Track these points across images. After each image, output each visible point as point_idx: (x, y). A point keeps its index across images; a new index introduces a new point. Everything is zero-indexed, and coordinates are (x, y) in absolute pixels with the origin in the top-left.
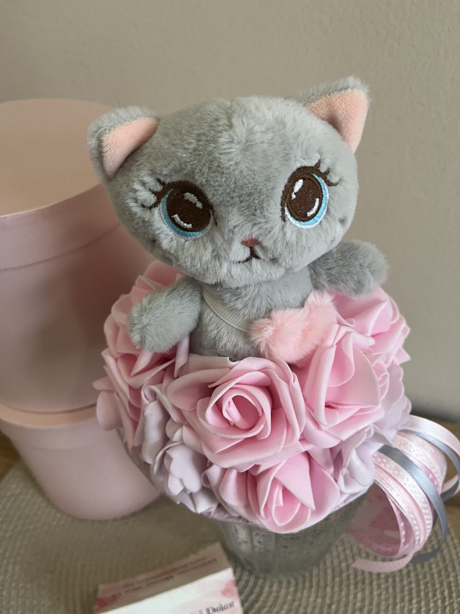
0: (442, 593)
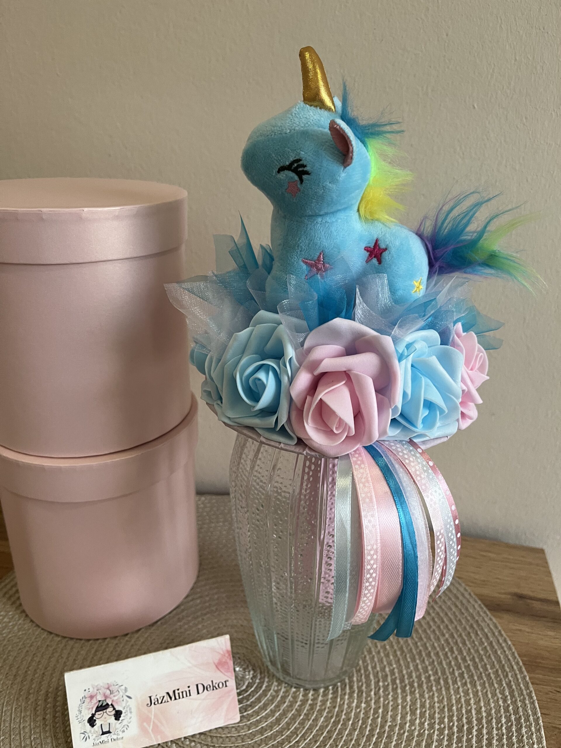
0: (502, 693)
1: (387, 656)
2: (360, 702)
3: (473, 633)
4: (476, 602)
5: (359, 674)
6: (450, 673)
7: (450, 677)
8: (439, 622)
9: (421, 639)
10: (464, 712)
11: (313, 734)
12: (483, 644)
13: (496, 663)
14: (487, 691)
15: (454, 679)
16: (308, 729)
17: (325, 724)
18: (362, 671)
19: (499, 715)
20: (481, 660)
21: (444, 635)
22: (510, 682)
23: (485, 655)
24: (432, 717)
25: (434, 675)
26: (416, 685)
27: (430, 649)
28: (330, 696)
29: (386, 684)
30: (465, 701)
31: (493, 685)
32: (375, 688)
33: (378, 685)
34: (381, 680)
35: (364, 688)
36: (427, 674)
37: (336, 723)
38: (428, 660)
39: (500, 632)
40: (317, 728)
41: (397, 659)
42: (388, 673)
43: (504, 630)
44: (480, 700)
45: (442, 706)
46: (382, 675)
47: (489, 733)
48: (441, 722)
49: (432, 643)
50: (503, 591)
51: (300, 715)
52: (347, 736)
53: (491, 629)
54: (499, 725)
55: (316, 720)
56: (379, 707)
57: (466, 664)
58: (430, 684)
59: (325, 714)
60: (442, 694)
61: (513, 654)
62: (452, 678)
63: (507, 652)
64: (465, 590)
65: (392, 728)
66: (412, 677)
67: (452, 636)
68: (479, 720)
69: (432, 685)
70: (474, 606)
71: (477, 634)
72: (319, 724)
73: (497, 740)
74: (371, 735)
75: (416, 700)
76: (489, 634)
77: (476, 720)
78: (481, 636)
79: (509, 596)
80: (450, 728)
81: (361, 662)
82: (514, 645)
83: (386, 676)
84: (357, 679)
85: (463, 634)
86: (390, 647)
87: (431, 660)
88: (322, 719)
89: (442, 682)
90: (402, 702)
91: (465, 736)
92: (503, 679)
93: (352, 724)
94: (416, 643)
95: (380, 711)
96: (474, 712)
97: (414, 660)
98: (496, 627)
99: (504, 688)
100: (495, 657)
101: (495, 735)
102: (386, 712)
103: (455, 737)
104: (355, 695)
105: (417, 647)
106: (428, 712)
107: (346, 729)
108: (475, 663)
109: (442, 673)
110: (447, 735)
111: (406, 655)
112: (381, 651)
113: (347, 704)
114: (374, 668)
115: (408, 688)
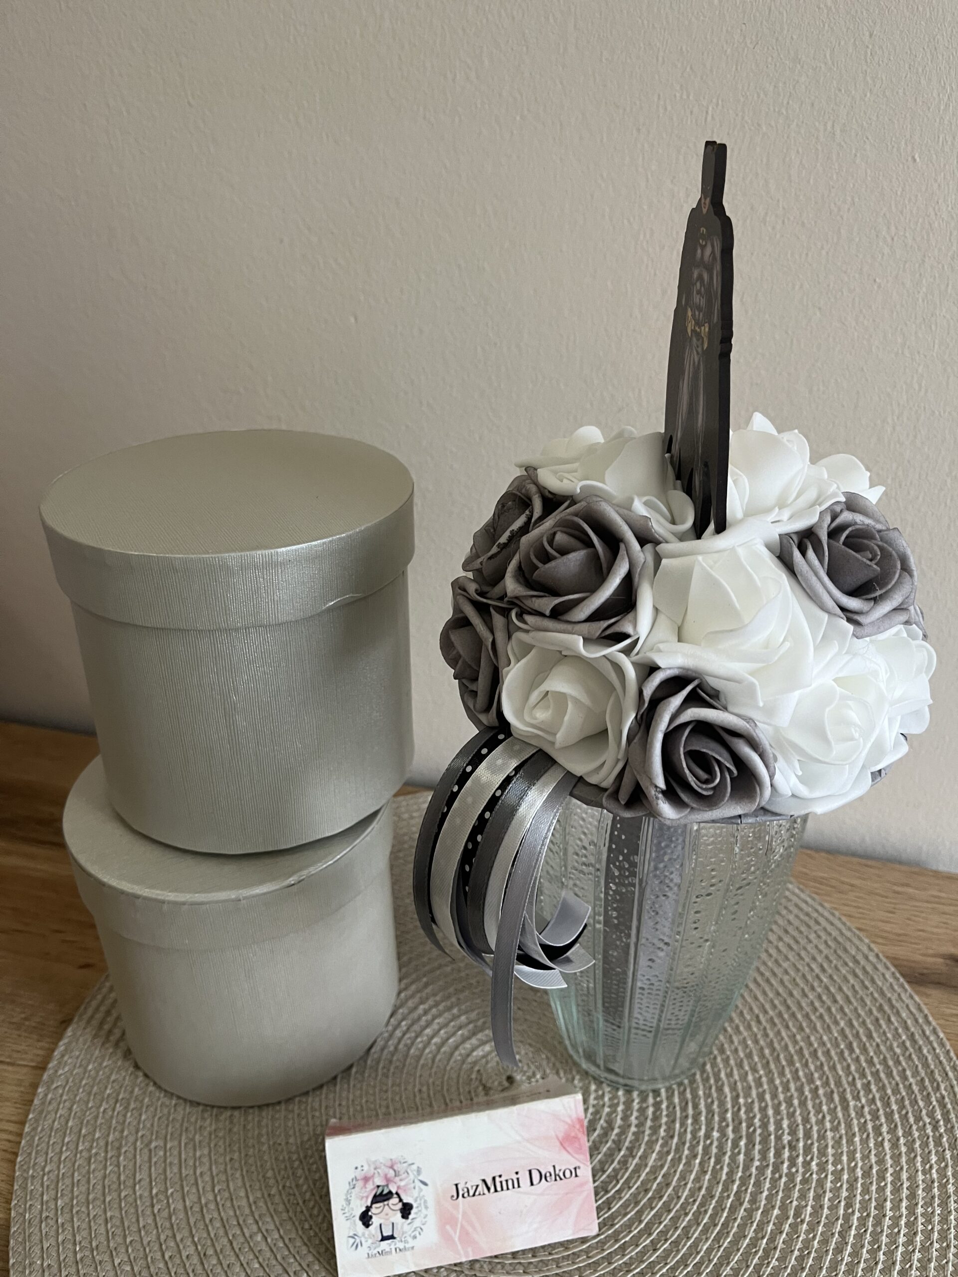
1: (749, 1056)
2: (710, 1130)
3: (883, 1019)
4: (888, 968)
5: (707, 1085)
6: (848, 1083)
7: (848, 1090)
8: (829, 1002)
9: (801, 1029)
10: (872, 1145)
11: (641, 1179)
12: (900, 1037)
13: (920, 1067)
14: (907, 1113)
15: (855, 1094)
16: (632, 1171)
17: (659, 1164)
18: (712, 1081)
19: (927, 1151)
20: (898, 1062)
21: (836, 1023)
22: (943, 1098)
23: (903, 1055)
24: (822, 1152)
25: (824, 1088)
26: (796, 1102)
27: (816, 1045)
28: (664, 1120)
29: (750, 1101)
30: (873, 1127)
31: (916, 1102)
32: (733, 1107)
33: (737, 1103)
34: (741, 1094)
35: (715, 1106)
36: (813, 1086)
37: (676, 1161)
38: (813, 1062)
39: (926, 1016)
40: (648, 1170)
41: (764, 1061)
42: (753, 1084)
43: (933, 1015)
44: (896, 1126)
45: (838, 1136)
46: (742, 1085)
47: (912, 1178)
48: (837, 1160)
49: (818, 1036)
50: (930, 952)
51: (620, 1150)
52: (693, 1182)
53: (911, 1012)
54: (928, 1166)
55: (645, 1157)
56: (741, 1137)
57: (873, 1070)
58: (817, 1101)
59: (658, 1148)
60: (837, 1118)
61: (948, 1051)
62: (851, 1090)
63: (938, 1051)
64: (871, 949)
65: (761, 1170)
66: (788, 1090)
67: (851, 1025)
68: (896, 1158)
69: (821, 1103)
70: (883, 975)
71: (889, 1020)
72: (651, 1163)
73: (923, 1190)
74: (730, 1180)
75: (798, 1125)
76: (909, 1022)
77: (891, 1158)
78: (896, 1024)
79: (940, 960)
80: (852, 1170)
81: (708, 1067)
82: (948, 1039)
83: (750, 1088)
84: (704, 1093)
85: (868, 1021)
86: (753, 1042)
87: (818, 1063)
88: (654, 1155)
89: (836, 1098)
90: (775, 1129)
91: (875, 1183)
92: (932, 1094)
93: (700, 1163)
94: (794, 1036)
95: (742, 1143)
96: (887, 1145)
97: (791, 1063)
98: (920, 1010)
99: (934, 1107)
100: (919, 1058)
101: (920, 1182)
102: (751, 1146)
103: (859, 1185)
104: (703, 1118)
105: (795, 1042)
106: (816, 1145)
107: (691, 1171)
108: (887, 1067)
109: (836, 1084)
110: (847, 1182)
111: (778, 1055)
112: (740, 1048)
113: (692, 1133)
114: (730, 1075)
115: (783, 1107)
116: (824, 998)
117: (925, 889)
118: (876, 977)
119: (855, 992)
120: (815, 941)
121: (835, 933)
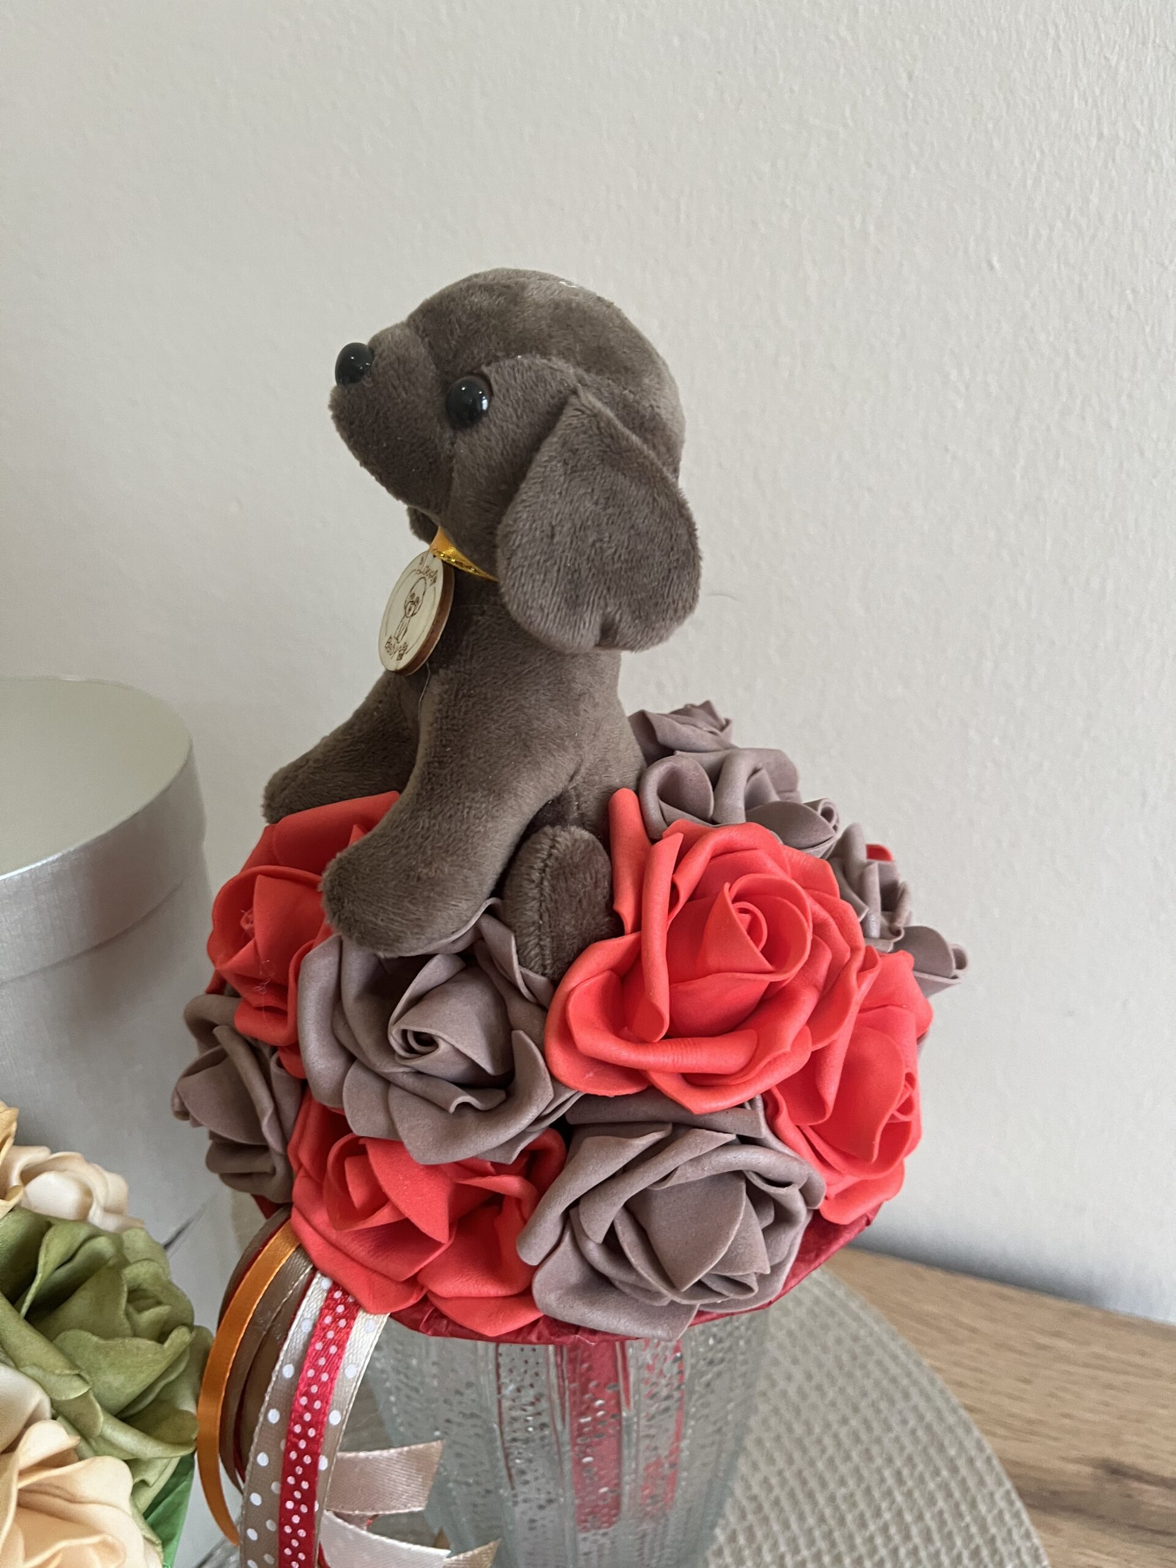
116: (893, 1530)
117: (1087, 1343)
118: (979, 1499)
119: (942, 1523)
120: (897, 1429)
121: (929, 1417)
